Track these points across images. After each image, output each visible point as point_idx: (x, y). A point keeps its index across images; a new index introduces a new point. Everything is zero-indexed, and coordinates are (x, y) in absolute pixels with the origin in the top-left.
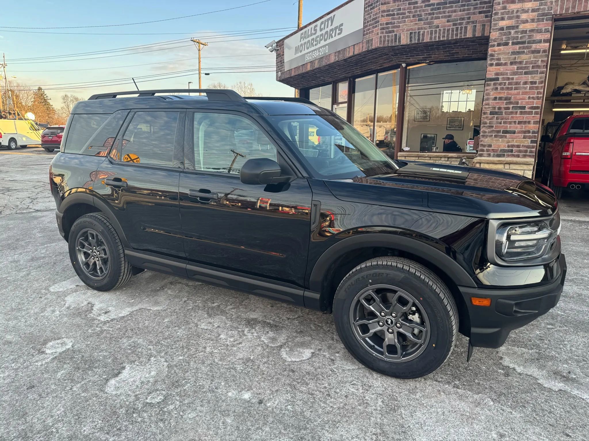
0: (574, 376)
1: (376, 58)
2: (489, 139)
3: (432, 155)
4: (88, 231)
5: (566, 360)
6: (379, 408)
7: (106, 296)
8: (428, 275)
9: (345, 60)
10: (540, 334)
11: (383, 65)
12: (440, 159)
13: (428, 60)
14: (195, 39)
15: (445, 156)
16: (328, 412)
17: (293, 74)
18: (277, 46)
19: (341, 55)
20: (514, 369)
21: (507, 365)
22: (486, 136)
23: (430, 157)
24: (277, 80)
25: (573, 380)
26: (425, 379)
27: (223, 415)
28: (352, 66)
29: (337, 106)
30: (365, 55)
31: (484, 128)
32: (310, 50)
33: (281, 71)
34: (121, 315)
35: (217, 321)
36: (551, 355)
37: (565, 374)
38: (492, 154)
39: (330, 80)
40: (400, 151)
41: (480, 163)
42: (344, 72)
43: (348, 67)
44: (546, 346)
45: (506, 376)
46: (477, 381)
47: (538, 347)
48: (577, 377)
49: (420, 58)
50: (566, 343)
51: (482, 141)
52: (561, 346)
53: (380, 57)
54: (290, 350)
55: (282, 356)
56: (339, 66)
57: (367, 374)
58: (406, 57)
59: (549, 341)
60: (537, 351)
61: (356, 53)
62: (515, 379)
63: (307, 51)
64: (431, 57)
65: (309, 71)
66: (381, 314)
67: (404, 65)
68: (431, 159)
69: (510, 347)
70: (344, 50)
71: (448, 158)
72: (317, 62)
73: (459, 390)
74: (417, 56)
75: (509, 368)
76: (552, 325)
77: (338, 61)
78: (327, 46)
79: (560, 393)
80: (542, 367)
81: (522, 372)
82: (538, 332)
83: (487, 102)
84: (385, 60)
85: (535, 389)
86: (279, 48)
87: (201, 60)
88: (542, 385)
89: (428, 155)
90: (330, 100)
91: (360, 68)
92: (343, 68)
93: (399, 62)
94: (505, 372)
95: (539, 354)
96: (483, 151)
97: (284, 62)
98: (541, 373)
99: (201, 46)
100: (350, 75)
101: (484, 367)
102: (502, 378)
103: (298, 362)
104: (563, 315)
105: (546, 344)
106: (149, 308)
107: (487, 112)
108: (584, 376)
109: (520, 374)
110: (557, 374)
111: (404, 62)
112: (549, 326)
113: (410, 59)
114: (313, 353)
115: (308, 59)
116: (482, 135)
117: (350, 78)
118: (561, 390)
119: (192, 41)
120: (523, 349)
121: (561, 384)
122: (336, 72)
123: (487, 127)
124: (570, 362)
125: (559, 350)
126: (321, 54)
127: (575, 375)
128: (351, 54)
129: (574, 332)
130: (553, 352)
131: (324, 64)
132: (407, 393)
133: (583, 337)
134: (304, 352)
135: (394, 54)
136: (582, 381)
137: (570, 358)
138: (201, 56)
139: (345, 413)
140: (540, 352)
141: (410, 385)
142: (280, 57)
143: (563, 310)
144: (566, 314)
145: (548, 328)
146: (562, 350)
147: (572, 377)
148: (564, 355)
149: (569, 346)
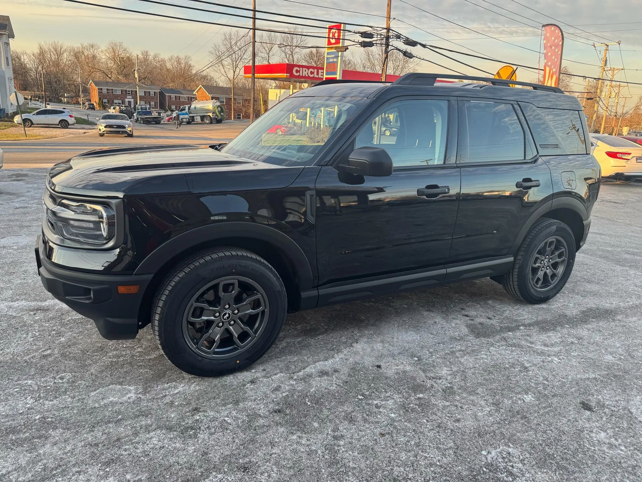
0: (31, 313)
5: (35, 323)
37: (39, 312)
44: (54, 328)
50: (32, 339)
52: (37, 334)
59: (50, 335)
76: (45, 357)
105: (54, 330)
110: (45, 310)
124: (32, 322)
125: (41, 329)
129: (18, 356)
130: (47, 325)
133: (7, 354)
137: (31, 326)
143: (24, 391)
144: (19, 384)
145: (50, 349)
146: (37, 331)
147: (33, 312)
148: (36, 327)
149: (29, 337)
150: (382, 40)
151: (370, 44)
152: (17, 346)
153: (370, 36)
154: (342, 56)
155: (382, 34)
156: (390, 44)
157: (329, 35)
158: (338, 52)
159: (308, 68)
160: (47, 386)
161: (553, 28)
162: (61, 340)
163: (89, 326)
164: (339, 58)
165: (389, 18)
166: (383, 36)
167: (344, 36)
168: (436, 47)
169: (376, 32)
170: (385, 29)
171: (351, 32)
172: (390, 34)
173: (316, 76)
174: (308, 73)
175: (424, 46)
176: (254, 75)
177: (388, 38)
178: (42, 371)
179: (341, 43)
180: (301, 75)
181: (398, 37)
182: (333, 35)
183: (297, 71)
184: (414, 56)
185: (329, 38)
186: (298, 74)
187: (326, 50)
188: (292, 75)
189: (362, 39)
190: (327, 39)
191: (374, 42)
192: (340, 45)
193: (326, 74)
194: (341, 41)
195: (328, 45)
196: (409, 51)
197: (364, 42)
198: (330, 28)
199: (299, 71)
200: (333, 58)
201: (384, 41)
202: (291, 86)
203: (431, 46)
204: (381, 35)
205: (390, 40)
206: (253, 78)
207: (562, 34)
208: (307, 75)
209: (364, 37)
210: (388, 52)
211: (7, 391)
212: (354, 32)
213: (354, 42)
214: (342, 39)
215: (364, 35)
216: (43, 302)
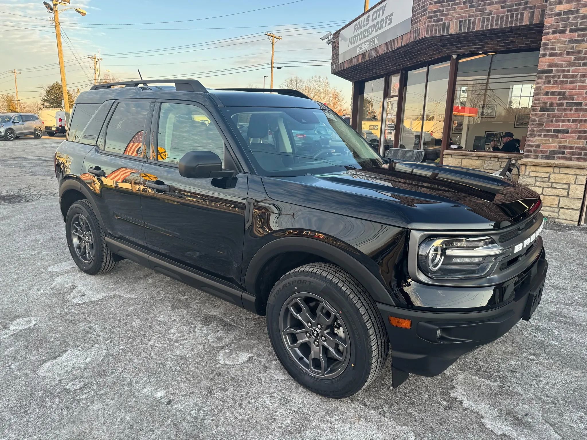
0: (530, 420)
1: (425, 49)
2: (537, 138)
3: (480, 154)
4: (79, 216)
5: (531, 399)
6: (284, 426)
7: (92, 279)
8: (352, 287)
9: (394, 51)
10: (515, 364)
11: (433, 56)
12: (489, 159)
13: (482, 50)
14: (269, 33)
15: (494, 155)
16: (229, 423)
17: (346, 67)
18: (333, 38)
19: (390, 46)
20: (461, 402)
21: (455, 397)
22: (535, 136)
23: (479, 157)
24: (332, 73)
25: (527, 425)
26: (352, 401)
27: (126, 412)
28: (401, 57)
29: (389, 100)
30: (413, 45)
31: (532, 126)
32: (362, 41)
33: (335, 64)
34: (93, 299)
35: (175, 315)
36: (515, 391)
37: (520, 416)
38: (540, 155)
39: (383, 72)
40: (447, 149)
41: (526, 165)
42: (395, 64)
43: (398, 59)
44: (515, 380)
45: (446, 409)
46: (409, 410)
47: (504, 379)
48: (533, 422)
49: (472, 48)
50: (541, 379)
51: (529, 141)
52: (534, 382)
53: (429, 48)
54: (229, 353)
55: (217, 357)
56: (389, 57)
57: (293, 388)
58: (456, 47)
59: (522, 374)
60: (501, 384)
61: (404, 44)
62: (456, 414)
63: (359, 42)
64: (484, 47)
65: (361, 63)
66: (308, 325)
67: (454, 56)
68: (480, 158)
69: (470, 376)
70: (393, 41)
71: (499, 158)
72: (368, 54)
73: (383, 418)
74: (468, 46)
75: (456, 400)
76: (536, 355)
77: (387, 53)
78: (378, 37)
80: (496, 404)
81: (468, 407)
82: (513, 363)
83: (537, 97)
84: (434, 51)
85: (473, 428)
86: (335, 40)
87: (274, 53)
88: (484, 425)
89: (476, 154)
90: (382, 93)
91: (410, 59)
92: (393, 60)
93: (449, 53)
94: (448, 405)
95: (501, 388)
96: (530, 151)
97: (338, 55)
98: (490, 411)
99: (275, 40)
100: (401, 67)
101: (427, 396)
102: (442, 410)
103: (230, 365)
104: (555, 345)
105: (516, 378)
106: (122, 295)
107: (536, 109)
108: (543, 421)
109: (465, 409)
110: (510, 415)
111: (455, 53)
112: (531, 357)
113: (461, 49)
114: (250, 358)
115: (360, 51)
116: (530, 134)
117: (402, 70)
118: (504, 435)
119: (267, 35)
120: (484, 380)
121: (509, 428)
122: (386, 65)
123: (535, 125)
124: (534, 402)
125: (528, 387)
126: (371, 45)
127: (533, 418)
128: (399, 45)
129: (558, 367)
130: (520, 389)
131: (374, 56)
132: (324, 413)
133: (567, 374)
134: (243, 356)
135: (443, 44)
136: (537, 427)
137: (537, 397)
138: (274, 50)
139: (246, 426)
140: (504, 386)
141: (332, 405)
142: (335, 48)
143: (559, 339)
144: (561, 344)
145: (529, 359)
146: (533, 386)
147: (527, 421)
148: (532, 393)
149: (544, 383)
152: (557, 378)
160: (542, 334)
162: (515, 363)
163: (481, 364)
178: (542, 346)
211: (571, 344)
216: (507, 434)
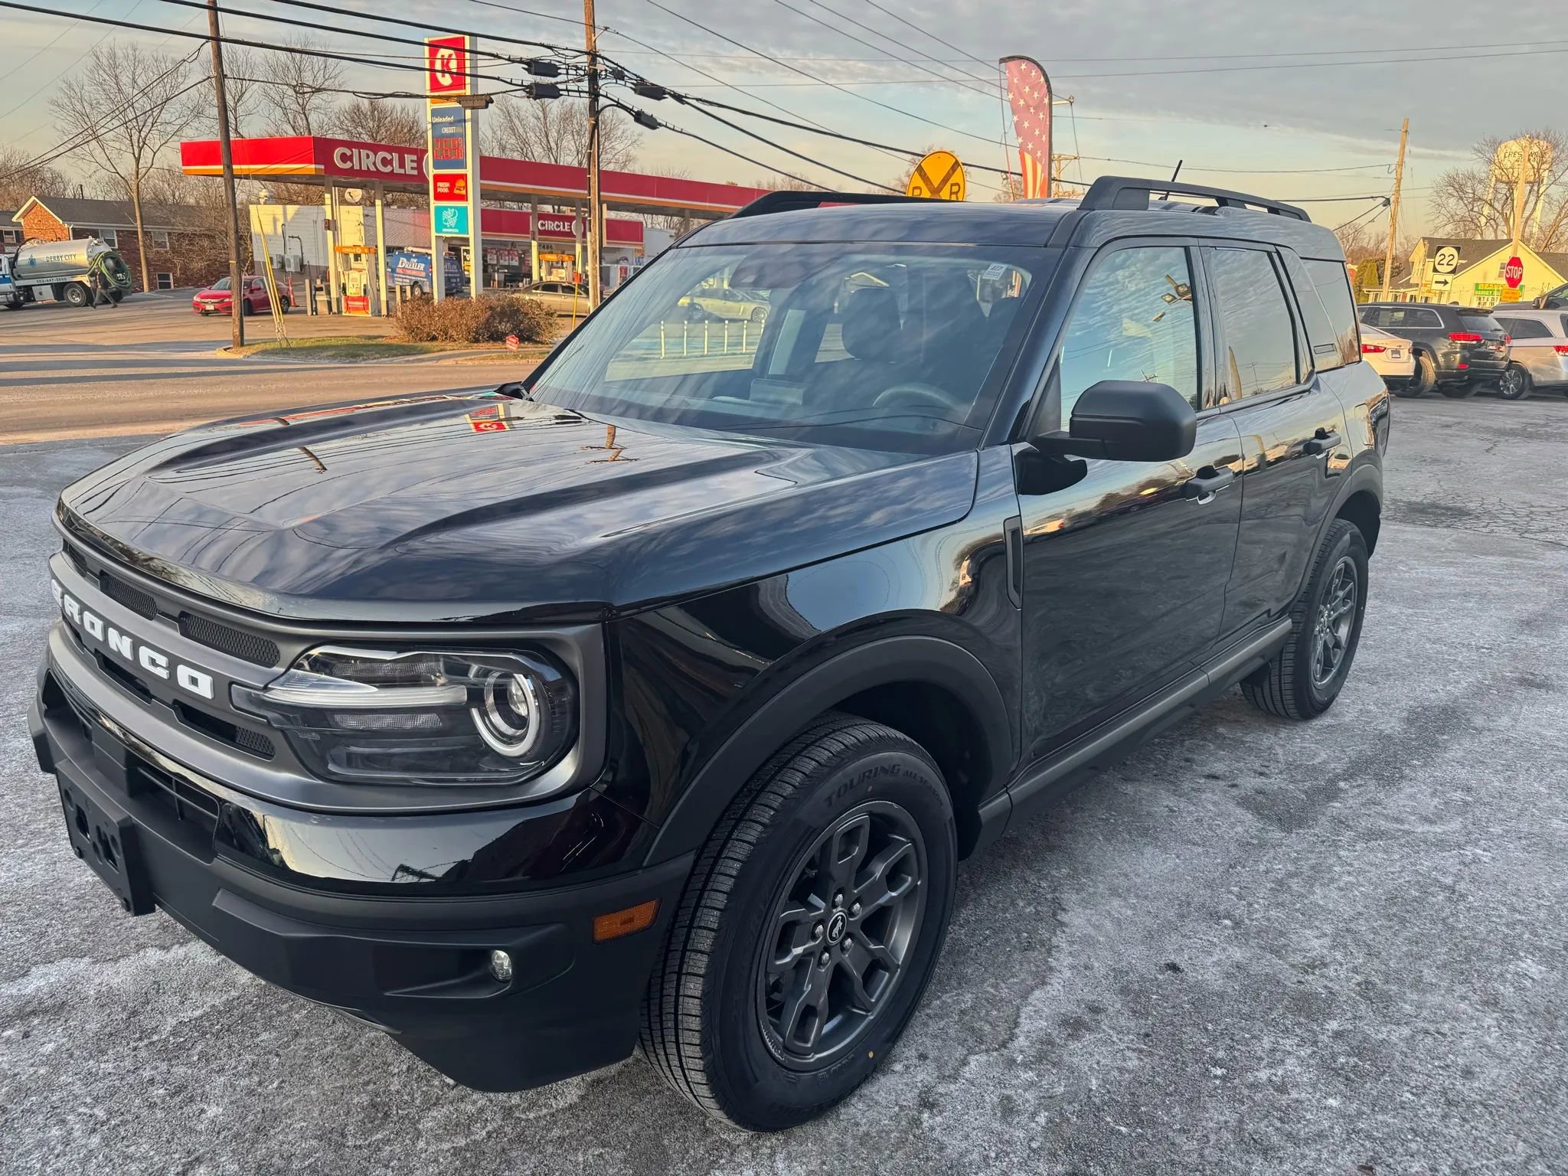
5: (56, 1069)
10: (203, 1111)
20: (164, 948)
21: (189, 945)
37: (36, 1022)
47: (171, 1053)
50: (95, 1140)
52: (100, 1113)
59: (152, 1106)
62: (139, 930)
75: (178, 942)
79: (22, 968)
80: (107, 999)
81: (142, 953)
82: (213, 1111)
85: (83, 940)
95: (144, 1034)
98: (97, 981)
105: (152, 1082)
109: (141, 947)
110: (54, 1008)
118: (24, 975)
120: (198, 1013)
121: (30, 990)
124: (42, 1071)
125: (99, 1088)
130: (109, 1067)
137: (50, 1087)
140: (146, 1041)
146: (88, 1100)
147: (12, 1027)
148: (73, 1084)
149: (77, 1134)
150: (579, 81)
151: (553, 92)
153: (551, 70)
154: (475, 122)
155: (579, 65)
156: (601, 92)
157: (432, 64)
158: (465, 108)
159: (375, 148)
161: (1023, 66)
162: (210, 1114)
164: (469, 125)
165: (591, 26)
166: (582, 73)
167: (474, 67)
168: (711, 103)
169: (563, 60)
170: (586, 53)
171: (497, 56)
172: (600, 67)
173: (398, 170)
174: (374, 164)
175: (679, 98)
176: (229, 167)
177: (594, 77)
179: (468, 87)
180: (357, 167)
181: (619, 74)
182: (443, 63)
183: (344, 158)
184: (660, 125)
185: (432, 70)
186: (348, 165)
187: (429, 105)
188: (331, 168)
189: (529, 79)
190: (427, 73)
191: (560, 86)
192: (468, 91)
193: (435, 167)
194: (468, 79)
195: (432, 89)
196: (648, 111)
197: (537, 85)
198: (434, 47)
199: (350, 158)
200: (451, 124)
201: (585, 85)
202: (327, 196)
203: (698, 100)
204: (577, 68)
205: (601, 83)
206: (229, 177)
207: (1047, 80)
208: (372, 169)
209: (536, 74)
210: (599, 112)
212: (509, 59)
213: (511, 83)
214: (471, 75)
215: (534, 66)
216: (19, 981)
